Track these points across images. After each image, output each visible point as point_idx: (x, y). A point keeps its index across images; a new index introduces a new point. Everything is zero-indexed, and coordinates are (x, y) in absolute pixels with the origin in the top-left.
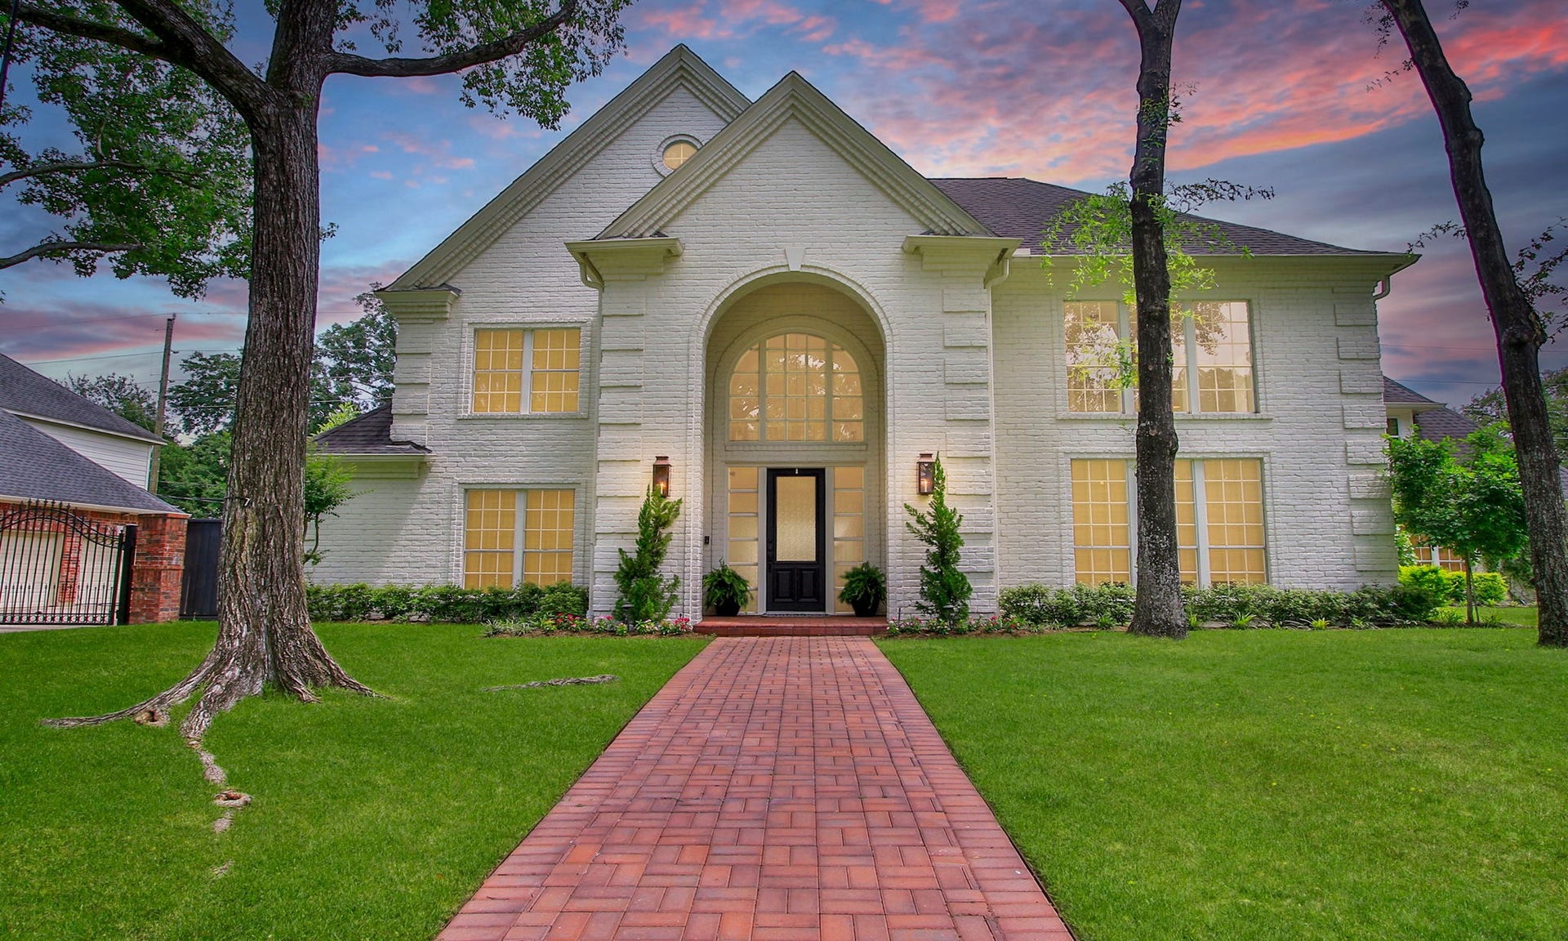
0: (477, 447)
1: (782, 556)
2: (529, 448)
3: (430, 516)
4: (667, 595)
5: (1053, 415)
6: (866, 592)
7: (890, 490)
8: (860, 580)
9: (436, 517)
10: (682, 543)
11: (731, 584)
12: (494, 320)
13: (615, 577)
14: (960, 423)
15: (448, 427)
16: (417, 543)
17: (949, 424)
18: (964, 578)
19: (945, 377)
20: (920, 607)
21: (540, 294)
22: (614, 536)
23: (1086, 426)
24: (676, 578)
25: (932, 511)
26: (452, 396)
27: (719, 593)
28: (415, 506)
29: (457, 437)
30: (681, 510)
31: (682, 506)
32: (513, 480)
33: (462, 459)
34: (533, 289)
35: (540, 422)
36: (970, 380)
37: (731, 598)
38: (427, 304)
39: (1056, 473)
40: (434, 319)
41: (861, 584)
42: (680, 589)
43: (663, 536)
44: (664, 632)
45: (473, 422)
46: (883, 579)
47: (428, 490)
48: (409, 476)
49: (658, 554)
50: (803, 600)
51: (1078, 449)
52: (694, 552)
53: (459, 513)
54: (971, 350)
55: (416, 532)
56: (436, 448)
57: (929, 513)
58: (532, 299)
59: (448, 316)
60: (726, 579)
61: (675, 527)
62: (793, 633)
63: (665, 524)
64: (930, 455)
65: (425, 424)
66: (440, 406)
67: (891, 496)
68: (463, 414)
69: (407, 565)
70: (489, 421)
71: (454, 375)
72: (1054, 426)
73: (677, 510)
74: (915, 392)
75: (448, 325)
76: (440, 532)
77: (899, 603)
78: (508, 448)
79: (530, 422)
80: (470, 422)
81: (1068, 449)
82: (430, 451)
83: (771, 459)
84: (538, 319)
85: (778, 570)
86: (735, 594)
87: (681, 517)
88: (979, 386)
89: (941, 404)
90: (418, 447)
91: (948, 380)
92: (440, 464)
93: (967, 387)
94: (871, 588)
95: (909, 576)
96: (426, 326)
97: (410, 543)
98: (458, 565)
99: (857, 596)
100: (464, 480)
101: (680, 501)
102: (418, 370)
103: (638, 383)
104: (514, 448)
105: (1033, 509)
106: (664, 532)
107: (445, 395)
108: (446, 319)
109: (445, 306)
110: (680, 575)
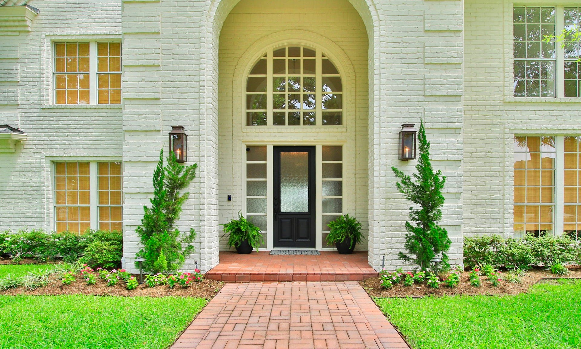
0: (57, 130)
1: (285, 208)
2: (97, 131)
3: (27, 181)
4: (184, 245)
5: (502, 98)
6: (347, 237)
7: (375, 156)
8: (343, 228)
9: (30, 181)
10: (197, 202)
11: (246, 232)
12: (65, 33)
13: (137, 231)
14: (437, 99)
15: (35, 115)
16: (18, 200)
17: (427, 99)
18: (445, 232)
19: (424, 57)
20: (402, 256)
21: (98, 13)
22: (140, 196)
23: (527, 108)
24: (192, 231)
25: (417, 173)
26: (36, 91)
27: (237, 238)
28: (14, 173)
29: (42, 122)
30: (197, 174)
31: (197, 170)
32: (85, 154)
33: (47, 139)
34: (93, 9)
35: (104, 111)
36: (445, 61)
37: (247, 241)
38: (11, 19)
39: (502, 145)
40: (19, 32)
41: (344, 231)
42: (197, 239)
43: (180, 196)
44: (171, 287)
45: (54, 111)
46: (359, 226)
47: (23, 162)
48: (7, 151)
49: (174, 212)
50: (299, 240)
51: (521, 126)
52: (210, 209)
53: (48, 178)
54: (447, 34)
55: (16, 192)
56: (28, 131)
57: (415, 176)
58: (94, 17)
59: (29, 29)
60: (242, 228)
61: (191, 188)
62: (293, 279)
63: (182, 185)
64: (412, 126)
65: (18, 112)
66: (28, 99)
67: (376, 162)
68: (45, 105)
69: (12, 216)
70: (65, 110)
71: (37, 75)
72: (502, 108)
73: (193, 173)
74: (399, 71)
75: (30, 37)
76: (34, 192)
77: (382, 252)
78: (81, 130)
79: (96, 111)
80: (51, 111)
81: (512, 126)
82: (23, 133)
83: (276, 139)
84: (99, 32)
85: (281, 219)
86: (249, 238)
87: (196, 179)
88: (453, 67)
89: (421, 82)
90: (13, 129)
91: (427, 60)
92: (31, 142)
93: (444, 67)
94: (351, 233)
95: (390, 228)
96: (14, 37)
97: (12, 200)
98: (48, 216)
99: (341, 240)
100: (49, 154)
101: (195, 166)
102: (9, 71)
103: (157, 62)
104: (85, 130)
105: (483, 174)
106: (181, 193)
107: (31, 91)
108: (29, 32)
109: (26, 21)
110: (196, 229)
